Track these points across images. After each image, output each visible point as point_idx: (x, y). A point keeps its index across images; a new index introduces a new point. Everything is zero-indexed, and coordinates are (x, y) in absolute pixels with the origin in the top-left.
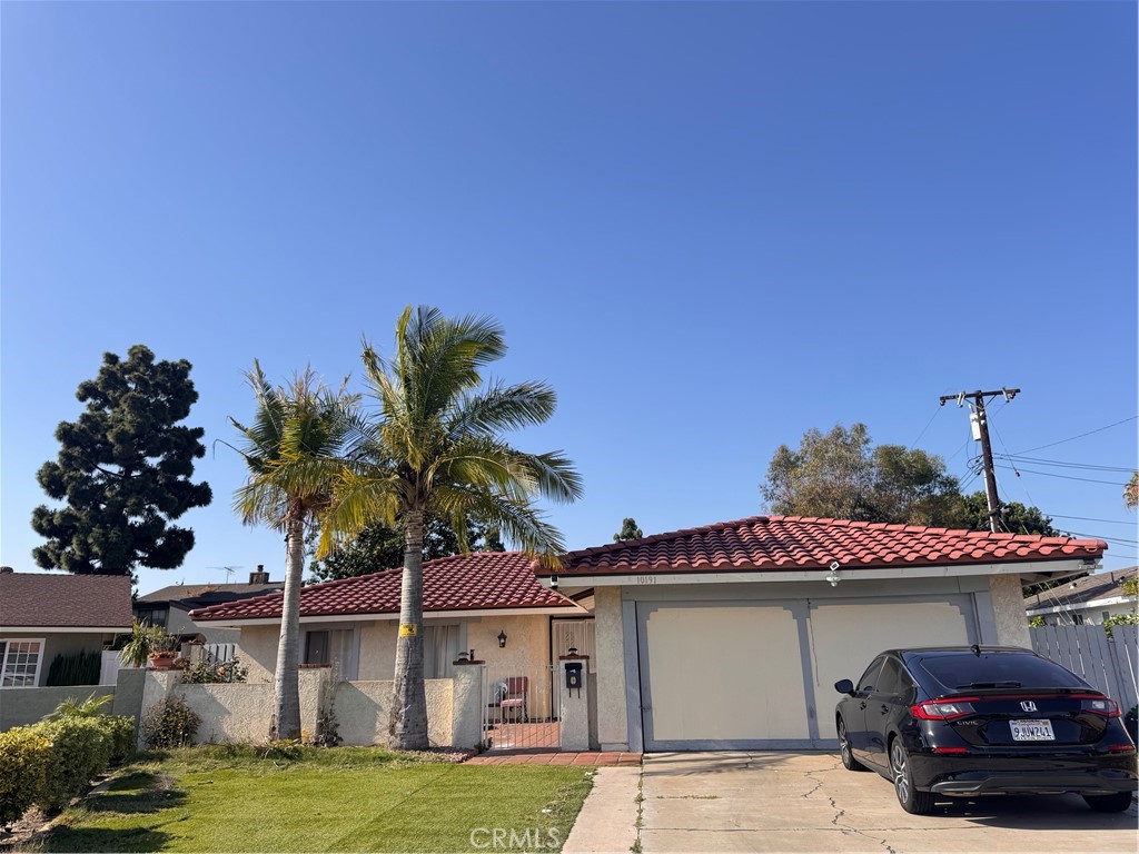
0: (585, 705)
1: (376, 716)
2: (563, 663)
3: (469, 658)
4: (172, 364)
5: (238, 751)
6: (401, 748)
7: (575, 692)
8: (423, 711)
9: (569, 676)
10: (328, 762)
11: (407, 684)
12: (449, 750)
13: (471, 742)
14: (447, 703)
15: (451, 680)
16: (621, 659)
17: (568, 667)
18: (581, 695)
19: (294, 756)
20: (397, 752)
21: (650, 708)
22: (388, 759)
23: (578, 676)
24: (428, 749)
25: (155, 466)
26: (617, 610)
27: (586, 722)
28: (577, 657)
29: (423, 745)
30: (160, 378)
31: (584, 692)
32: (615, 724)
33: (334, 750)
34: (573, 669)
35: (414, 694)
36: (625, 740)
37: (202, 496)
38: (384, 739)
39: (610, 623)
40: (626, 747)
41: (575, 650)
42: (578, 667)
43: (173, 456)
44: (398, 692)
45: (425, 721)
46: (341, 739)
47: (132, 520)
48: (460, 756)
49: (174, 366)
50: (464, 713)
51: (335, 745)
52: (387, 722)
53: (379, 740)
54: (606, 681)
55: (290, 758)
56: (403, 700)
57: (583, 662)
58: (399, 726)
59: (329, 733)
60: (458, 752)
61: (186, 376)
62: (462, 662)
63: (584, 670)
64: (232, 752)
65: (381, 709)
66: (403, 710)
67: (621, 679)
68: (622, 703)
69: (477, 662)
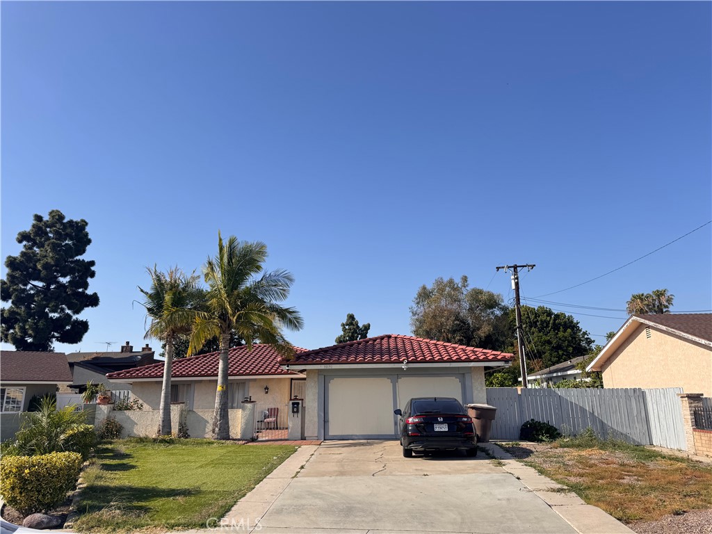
0: (300, 421)
1: (206, 425)
2: (291, 402)
3: (249, 400)
4: (76, 222)
5: (144, 440)
6: (217, 439)
7: (296, 415)
8: (227, 423)
9: (293, 408)
10: (186, 444)
11: (221, 411)
12: (239, 440)
13: (249, 437)
14: (238, 420)
15: (241, 410)
16: (317, 401)
17: (293, 404)
18: (298, 416)
19: (171, 442)
20: (216, 440)
21: (328, 421)
22: (213, 443)
23: (298, 408)
24: (229, 439)
25: (65, 282)
26: (316, 379)
27: (300, 428)
28: (298, 399)
29: (228, 438)
30: (69, 230)
31: (300, 415)
32: (312, 427)
33: (188, 440)
34: (296, 405)
35: (223, 416)
36: (317, 435)
37: (94, 301)
38: (209, 435)
39: (313, 384)
40: (316, 438)
41: (297, 396)
42: (298, 404)
43: (76, 277)
44: (217, 415)
45: (228, 427)
46: (189, 436)
47: (51, 315)
48: (244, 442)
49: (77, 223)
50: (246, 424)
51: (187, 438)
52: (211, 428)
53: (207, 436)
54: (310, 410)
55: (168, 443)
56: (219, 418)
57: (300, 402)
58: (217, 429)
59: (184, 432)
60: (243, 440)
61: (84, 229)
62: (246, 401)
63: (300, 405)
64: (142, 440)
65: (208, 423)
66: (219, 423)
67: (317, 409)
68: (316, 419)
69: (252, 402)
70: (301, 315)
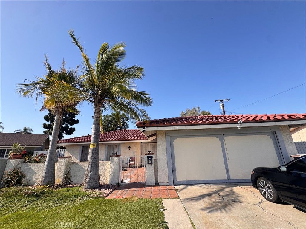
0: (154, 169)
2: (146, 156)
3: (115, 154)
6: (87, 188)
7: (150, 165)
9: (148, 160)
11: (92, 164)
13: (115, 183)
14: (107, 170)
15: (110, 162)
16: (166, 155)
17: (148, 157)
18: (152, 166)
21: (175, 170)
23: (151, 160)
24: (99, 187)
26: (164, 139)
27: (154, 175)
28: (151, 154)
31: (153, 165)
32: (164, 176)
34: (150, 158)
35: (94, 168)
36: (168, 182)
37: (77, 122)
39: (162, 143)
40: (168, 184)
41: (150, 151)
42: (152, 157)
44: (88, 167)
45: (98, 177)
46: (72, 182)
50: (114, 173)
54: (161, 162)
56: (89, 170)
57: (153, 155)
58: (88, 180)
59: (68, 180)
62: (113, 156)
66: (89, 174)
67: (166, 161)
68: (166, 169)
69: (118, 156)
70: (151, 96)
